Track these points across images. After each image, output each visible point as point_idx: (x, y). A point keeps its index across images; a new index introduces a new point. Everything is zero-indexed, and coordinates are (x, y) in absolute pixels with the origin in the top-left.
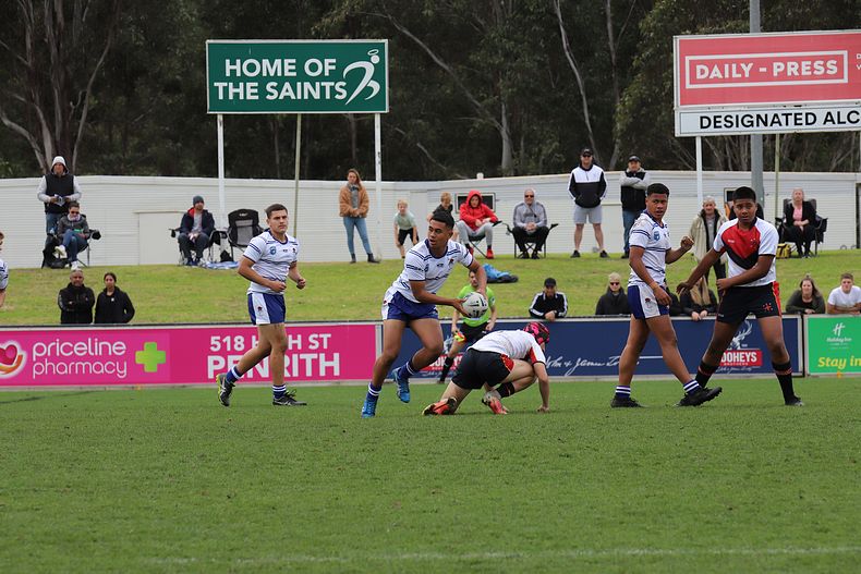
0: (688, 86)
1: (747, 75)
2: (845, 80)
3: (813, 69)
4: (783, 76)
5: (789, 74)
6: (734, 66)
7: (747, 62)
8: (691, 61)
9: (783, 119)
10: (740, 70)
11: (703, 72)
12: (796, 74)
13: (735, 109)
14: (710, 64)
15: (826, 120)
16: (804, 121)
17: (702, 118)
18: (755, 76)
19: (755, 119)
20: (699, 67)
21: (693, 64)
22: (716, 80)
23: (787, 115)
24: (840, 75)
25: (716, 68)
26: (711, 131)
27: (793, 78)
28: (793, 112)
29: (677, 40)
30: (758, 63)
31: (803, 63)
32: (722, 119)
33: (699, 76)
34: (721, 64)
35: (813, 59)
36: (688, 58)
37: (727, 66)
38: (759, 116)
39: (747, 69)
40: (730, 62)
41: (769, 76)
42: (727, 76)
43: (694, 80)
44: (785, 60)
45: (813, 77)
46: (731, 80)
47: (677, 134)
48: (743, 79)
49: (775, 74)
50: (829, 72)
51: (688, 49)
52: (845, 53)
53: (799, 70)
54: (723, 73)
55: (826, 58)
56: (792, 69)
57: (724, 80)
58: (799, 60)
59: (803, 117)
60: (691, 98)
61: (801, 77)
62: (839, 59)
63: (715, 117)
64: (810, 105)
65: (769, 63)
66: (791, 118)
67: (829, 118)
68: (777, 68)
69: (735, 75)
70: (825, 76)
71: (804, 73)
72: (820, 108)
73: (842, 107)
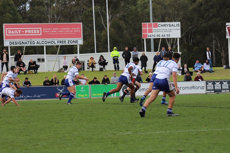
0: (7, 35)
1: (20, 33)
2: (41, 34)
3: (34, 32)
4: (27, 33)
5: (29, 33)
6: (17, 31)
7: (20, 30)
8: (7, 29)
9: (28, 43)
10: (18, 32)
11: (10, 32)
12: (30, 33)
13: (18, 40)
14: (12, 30)
15: (37, 43)
16: (32, 43)
17: (10, 42)
18: (21, 33)
19: (22, 43)
20: (9, 31)
21: (8, 30)
22: (13, 34)
23: (29, 42)
24: (40, 33)
25: (13, 31)
26: (12, 45)
27: (30, 34)
28: (30, 41)
29: (4, 25)
30: (22, 30)
31: (32, 30)
32: (14, 43)
33: (9, 33)
34: (14, 30)
35: (34, 30)
36: (6, 29)
37: (15, 31)
38: (22, 42)
39: (20, 31)
40: (16, 30)
41: (24, 33)
42: (15, 33)
43: (8, 34)
44: (28, 30)
45: (34, 34)
46: (16, 34)
47: (5, 46)
48: (19, 34)
49: (26, 33)
50: (37, 32)
51: (6, 27)
52: (41, 28)
53: (31, 32)
54: (14, 32)
55: (37, 30)
56: (29, 32)
57: (14, 34)
58: (31, 30)
59: (32, 42)
60: (7, 38)
61: (31, 34)
62: (39, 30)
63: (13, 42)
64: (33, 40)
65: (24, 30)
66: (30, 43)
67: (38, 43)
68: (26, 31)
69: (17, 33)
70: (37, 33)
71: (32, 33)
72: (36, 40)
73: (40, 40)
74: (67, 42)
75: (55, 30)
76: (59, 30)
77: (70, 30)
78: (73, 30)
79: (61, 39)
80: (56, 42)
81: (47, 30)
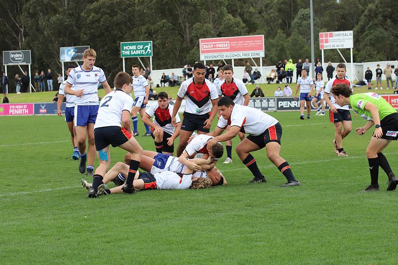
0: (202, 49)
2: (229, 48)
6: (210, 45)
7: (212, 44)
8: (203, 44)
9: (218, 56)
13: (210, 54)
14: (206, 45)
15: (226, 57)
17: (205, 56)
18: (214, 47)
26: (207, 59)
27: (220, 47)
28: (220, 55)
29: (200, 40)
30: (214, 44)
33: (204, 47)
34: (208, 44)
35: (223, 43)
38: (214, 56)
39: (212, 46)
41: (216, 47)
44: (219, 44)
47: (201, 60)
50: (226, 46)
51: (202, 42)
52: (229, 42)
55: (225, 43)
56: (220, 45)
57: (208, 48)
59: (222, 56)
60: (203, 52)
63: (207, 56)
64: (223, 53)
65: (216, 44)
68: (217, 46)
69: (210, 47)
71: (222, 47)
72: (225, 54)
73: (228, 54)
74: (250, 55)
75: (240, 43)
76: (244, 43)
77: (253, 43)
78: (256, 43)
79: (246, 52)
80: (241, 55)
81: (234, 44)
